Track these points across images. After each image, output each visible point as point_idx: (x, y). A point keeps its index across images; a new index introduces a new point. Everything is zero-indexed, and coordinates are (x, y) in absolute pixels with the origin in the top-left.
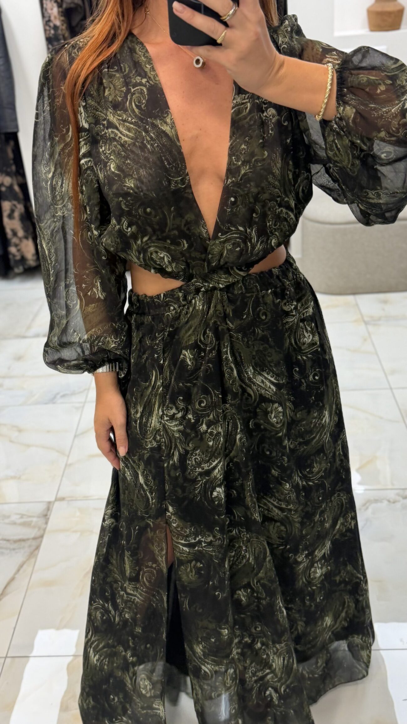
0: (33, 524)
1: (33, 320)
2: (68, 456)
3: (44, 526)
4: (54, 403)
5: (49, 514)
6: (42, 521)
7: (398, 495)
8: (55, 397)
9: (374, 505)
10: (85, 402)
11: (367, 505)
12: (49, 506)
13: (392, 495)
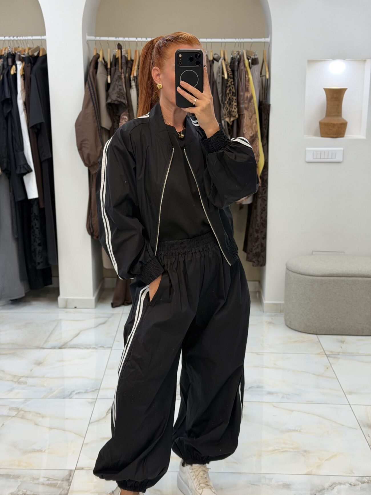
0: (58, 486)
1: (49, 336)
2: (85, 438)
3: (69, 487)
4: (71, 398)
5: (71, 478)
6: (65, 484)
7: (358, 480)
8: (71, 394)
9: (338, 486)
10: (96, 399)
11: (333, 486)
12: (71, 473)
13: (353, 480)
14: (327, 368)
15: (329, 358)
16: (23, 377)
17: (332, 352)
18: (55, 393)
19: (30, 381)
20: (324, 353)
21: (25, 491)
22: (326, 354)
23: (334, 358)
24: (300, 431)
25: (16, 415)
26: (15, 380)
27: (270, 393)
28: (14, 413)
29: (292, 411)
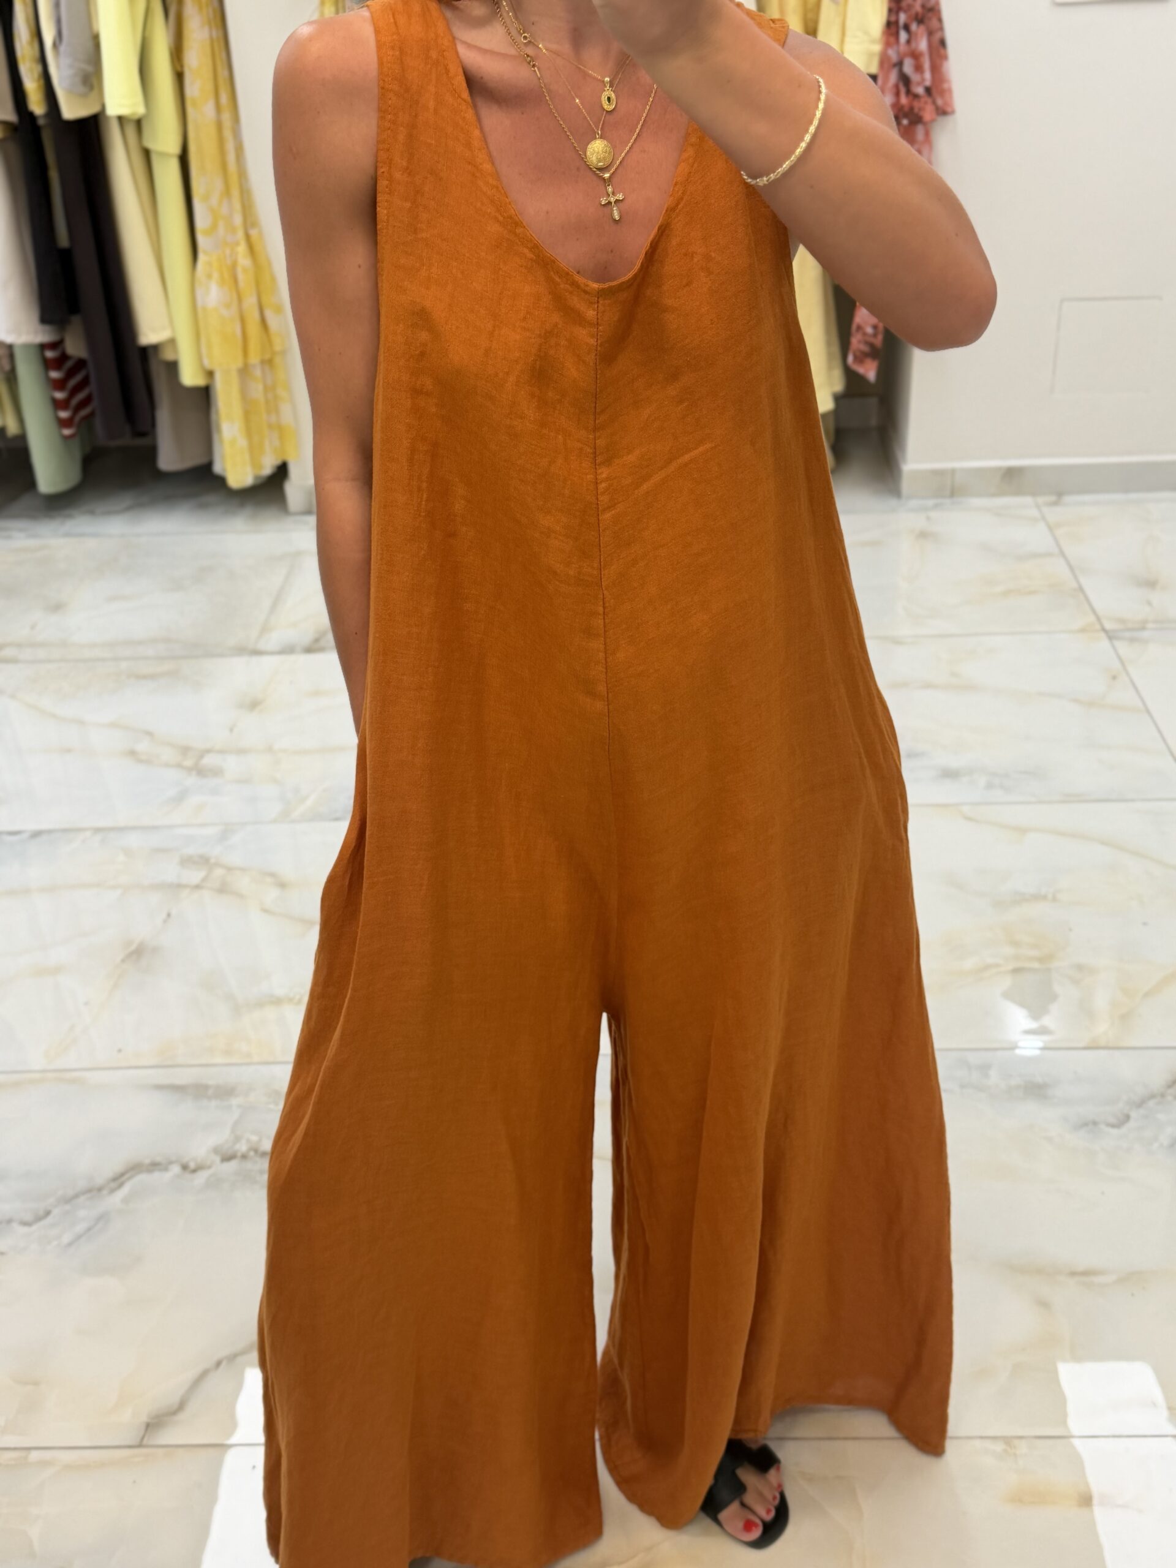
14: (1114, 678)
15: (1117, 643)
16: (208, 751)
17: (1122, 621)
18: (309, 803)
19: (232, 765)
20: (1098, 627)
21: (254, 1138)
22: (1104, 630)
23: (1132, 640)
24: (1054, 899)
25: (204, 880)
26: (189, 763)
27: (949, 774)
28: (195, 876)
29: (1022, 831)
